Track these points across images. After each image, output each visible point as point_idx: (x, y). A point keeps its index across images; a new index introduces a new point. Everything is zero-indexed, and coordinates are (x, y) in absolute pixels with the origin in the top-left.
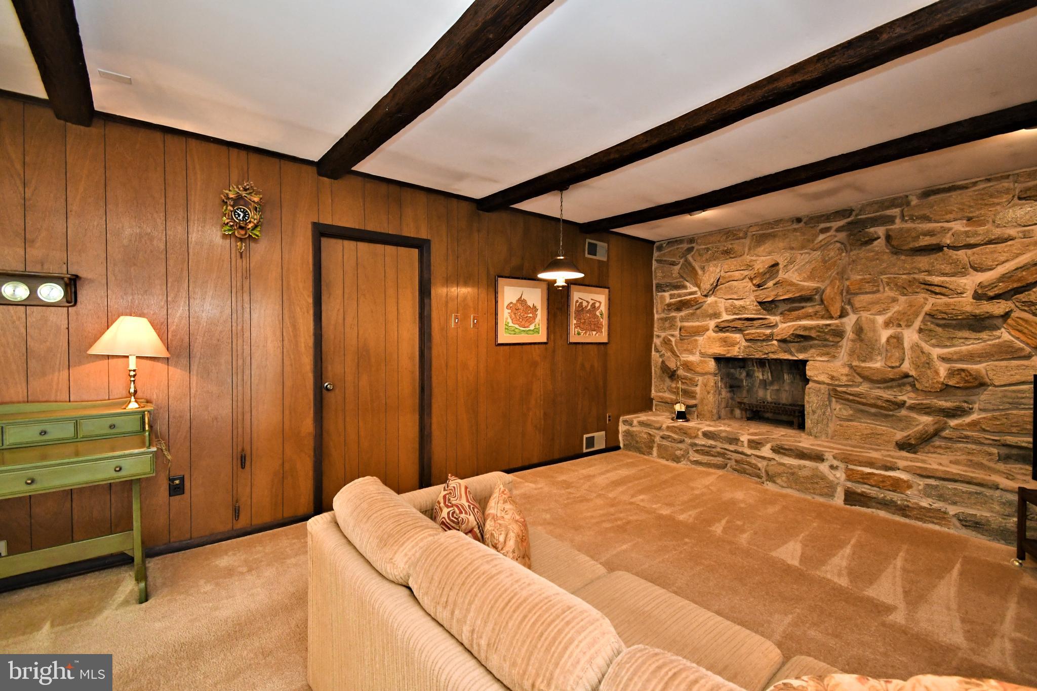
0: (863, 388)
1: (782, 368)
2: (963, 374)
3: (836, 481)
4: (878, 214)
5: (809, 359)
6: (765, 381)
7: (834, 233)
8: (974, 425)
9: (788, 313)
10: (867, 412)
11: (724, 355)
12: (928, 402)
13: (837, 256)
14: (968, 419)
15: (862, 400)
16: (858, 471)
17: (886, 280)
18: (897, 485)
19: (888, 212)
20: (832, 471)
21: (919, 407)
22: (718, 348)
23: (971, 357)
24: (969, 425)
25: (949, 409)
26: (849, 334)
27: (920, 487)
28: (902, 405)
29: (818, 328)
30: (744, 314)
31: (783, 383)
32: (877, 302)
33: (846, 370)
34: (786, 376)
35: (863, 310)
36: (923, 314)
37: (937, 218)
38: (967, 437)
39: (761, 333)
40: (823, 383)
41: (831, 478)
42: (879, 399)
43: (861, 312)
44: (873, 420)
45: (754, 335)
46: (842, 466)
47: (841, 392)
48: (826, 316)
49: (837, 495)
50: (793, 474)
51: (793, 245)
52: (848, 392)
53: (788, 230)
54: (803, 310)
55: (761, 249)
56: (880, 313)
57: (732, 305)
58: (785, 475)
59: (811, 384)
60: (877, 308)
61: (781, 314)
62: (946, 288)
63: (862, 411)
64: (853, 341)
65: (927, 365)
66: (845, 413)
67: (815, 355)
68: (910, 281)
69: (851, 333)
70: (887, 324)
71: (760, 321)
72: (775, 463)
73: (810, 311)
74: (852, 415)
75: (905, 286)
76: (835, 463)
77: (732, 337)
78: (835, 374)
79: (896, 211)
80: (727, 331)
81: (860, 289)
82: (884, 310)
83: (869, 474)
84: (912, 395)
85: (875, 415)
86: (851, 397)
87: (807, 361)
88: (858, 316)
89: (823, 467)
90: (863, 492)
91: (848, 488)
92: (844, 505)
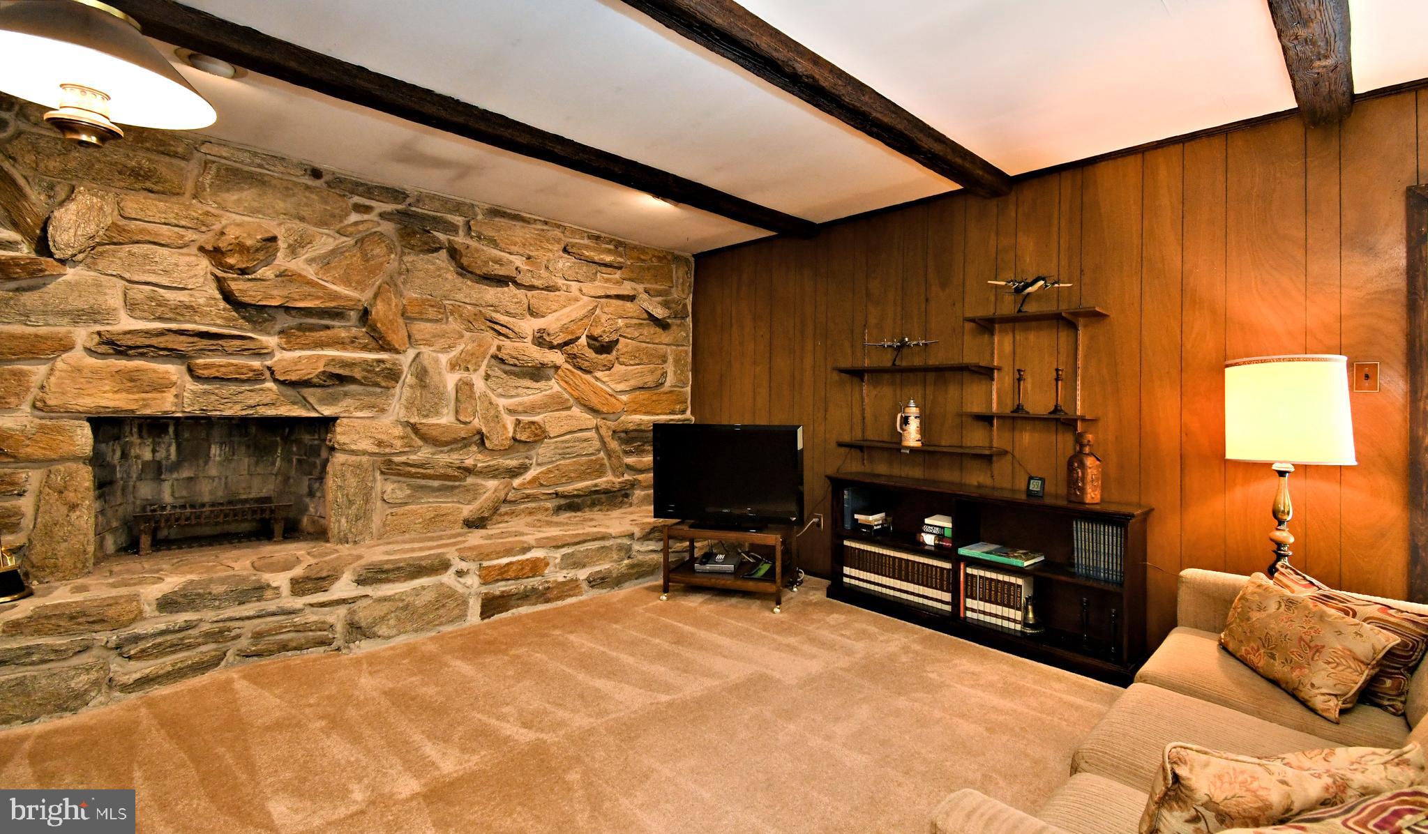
0: (424, 453)
1: (208, 435)
2: (533, 427)
3: (467, 591)
4: (439, 214)
5: (342, 415)
6: (159, 463)
7: (376, 219)
8: (534, 480)
9: (297, 333)
10: (429, 487)
11: (133, 411)
12: (494, 462)
13: (384, 256)
14: (529, 475)
15: (429, 471)
16: (495, 566)
17: (451, 307)
18: (536, 567)
19: (450, 217)
20: (460, 579)
21: (488, 469)
22: (110, 395)
23: (532, 409)
24: (531, 482)
25: (515, 468)
26: (408, 378)
27: (558, 561)
28: (469, 471)
29: (368, 366)
30: (189, 322)
31: (206, 463)
32: (442, 335)
33: (399, 431)
34: (215, 450)
35: (425, 344)
36: (488, 357)
37: (503, 246)
38: (528, 496)
39: (243, 367)
40: (364, 453)
41: (460, 589)
42: (450, 467)
43: (422, 346)
44: (437, 497)
45: (223, 369)
46: (473, 566)
47: (398, 465)
48: (370, 347)
49: (470, 612)
50: (406, 608)
51: (302, 213)
52: (409, 461)
53: (295, 184)
54: (329, 332)
55: (232, 197)
56: (444, 350)
57: (151, 299)
58: (393, 615)
59: (339, 458)
60: (442, 343)
61: (281, 332)
62: (509, 329)
63: (422, 487)
64: (411, 387)
65: (496, 419)
66: (400, 494)
67: (352, 409)
68: (475, 315)
69: (409, 376)
70: (453, 366)
71: (238, 342)
72: (369, 601)
73: (343, 335)
74: (409, 496)
75: (471, 319)
76: (463, 566)
77: (155, 371)
78: (384, 437)
79: (458, 220)
80: (142, 355)
81: (421, 313)
82: (450, 347)
83: (508, 564)
84: (480, 457)
85: (439, 489)
86: (413, 470)
87: (337, 418)
88: (417, 351)
89: (448, 578)
90: (503, 592)
91: (486, 594)
92: (481, 622)
